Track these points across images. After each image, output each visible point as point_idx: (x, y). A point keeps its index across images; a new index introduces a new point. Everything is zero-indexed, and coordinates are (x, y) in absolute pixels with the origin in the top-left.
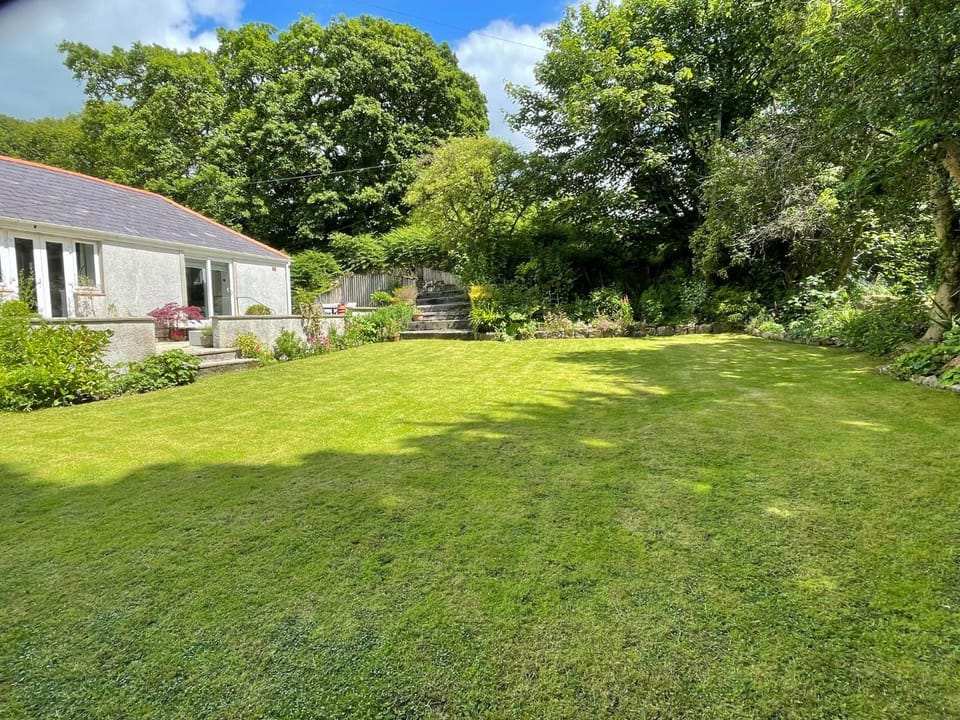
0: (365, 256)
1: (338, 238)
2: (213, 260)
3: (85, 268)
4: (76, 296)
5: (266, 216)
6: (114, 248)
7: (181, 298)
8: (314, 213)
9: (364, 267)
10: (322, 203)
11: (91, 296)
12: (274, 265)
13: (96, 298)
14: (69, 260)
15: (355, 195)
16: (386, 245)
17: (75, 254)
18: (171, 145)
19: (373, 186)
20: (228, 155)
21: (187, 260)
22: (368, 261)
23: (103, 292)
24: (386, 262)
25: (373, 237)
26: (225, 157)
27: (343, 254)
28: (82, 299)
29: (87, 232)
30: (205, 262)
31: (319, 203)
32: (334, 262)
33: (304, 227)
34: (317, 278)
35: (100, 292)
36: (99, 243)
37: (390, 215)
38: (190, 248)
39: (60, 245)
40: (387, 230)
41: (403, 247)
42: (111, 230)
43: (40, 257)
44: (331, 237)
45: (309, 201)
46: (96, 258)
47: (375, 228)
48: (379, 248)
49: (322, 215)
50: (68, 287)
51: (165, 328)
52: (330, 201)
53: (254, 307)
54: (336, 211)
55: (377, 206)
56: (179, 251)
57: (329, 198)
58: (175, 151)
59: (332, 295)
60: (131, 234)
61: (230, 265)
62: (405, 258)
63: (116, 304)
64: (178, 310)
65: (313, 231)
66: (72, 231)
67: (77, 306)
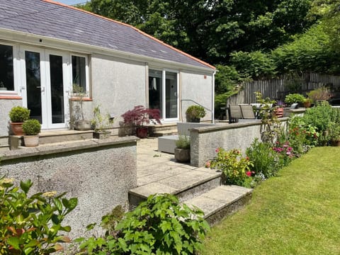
0: (258, 66)
1: (237, 55)
2: (167, 70)
3: (79, 77)
4: (71, 101)
5: (187, 44)
6: (100, 60)
7: (144, 102)
8: (219, 38)
9: (257, 75)
10: (228, 30)
11: (81, 101)
12: (206, 73)
13: (85, 103)
14: (67, 70)
15: (252, 23)
16: (275, 57)
17: (71, 65)
18: (133, 6)
19: (264, 15)
20: (165, 6)
21: (150, 71)
22: (260, 70)
23: (91, 98)
24: (276, 70)
25: (262, 53)
26: (163, 8)
27: (241, 66)
28: (75, 103)
29: (80, 46)
30: (162, 72)
31: (224, 31)
32: (236, 72)
33: (213, 49)
34: (225, 83)
35: (88, 98)
36: (89, 56)
37: (277, 34)
38: (152, 61)
39: (61, 57)
40: (274, 46)
41: (292, 57)
42: (99, 45)
43: (45, 68)
44: (232, 54)
45: (217, 30)
46: (87, 68)
47: (263, 45)
48: (267, 60)
49: (227, 39)
50: (65, 95)
51: (134, 126)
52: (233, 29)
53: (192, 107)
54: (237, 35)
55: (266, 29)
56: (145, 64)
57: (232, 27)
58: (135, 9)
59: (238, 96)
60: (112, 48)
61: (178, 74)
62: (294, 67)
63: (99, 108)
64: (144, 112)
65: (218, 51)
66: (69, 45)
67: (71, 110)
